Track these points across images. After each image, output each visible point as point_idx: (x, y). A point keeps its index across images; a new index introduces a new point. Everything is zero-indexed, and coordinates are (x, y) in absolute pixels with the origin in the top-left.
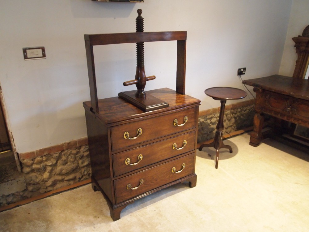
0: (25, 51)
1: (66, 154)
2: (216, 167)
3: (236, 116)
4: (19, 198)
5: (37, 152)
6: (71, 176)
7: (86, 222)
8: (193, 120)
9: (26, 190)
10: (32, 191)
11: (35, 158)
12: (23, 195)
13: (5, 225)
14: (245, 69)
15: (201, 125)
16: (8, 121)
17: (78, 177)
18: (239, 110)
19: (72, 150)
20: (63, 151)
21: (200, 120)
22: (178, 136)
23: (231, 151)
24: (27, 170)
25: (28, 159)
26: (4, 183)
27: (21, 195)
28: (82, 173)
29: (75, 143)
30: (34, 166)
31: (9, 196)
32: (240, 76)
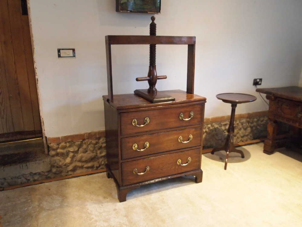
0: (59, 51)
1: (86, 143)
2: (225, 168)
3: (252, 125)
4: (44, 178)
5: (62, 138)
6: (90, 164)
7: (95, 200)
8: (199, 116)
9: (50, 171)
10: (55, 173)
11: (60, 143)
12: (47, 175)
13: (28, 196)
14: (261, 80)
15: (216, 131)
16: (41, 108)
17: (95, 166)
18: (255, 120)
19: (92, 140)
20: (84, 140)
21: (215, 126)
22: (184, 129)
23: (243, 156)
24: (52, 153)
25: (54, 143)
26: (33, 162)
27: (45, 175)
28: (100, 162)
29: (95, 134)
30: (59, 151)
31: (35, 174)
32: (256, 86)
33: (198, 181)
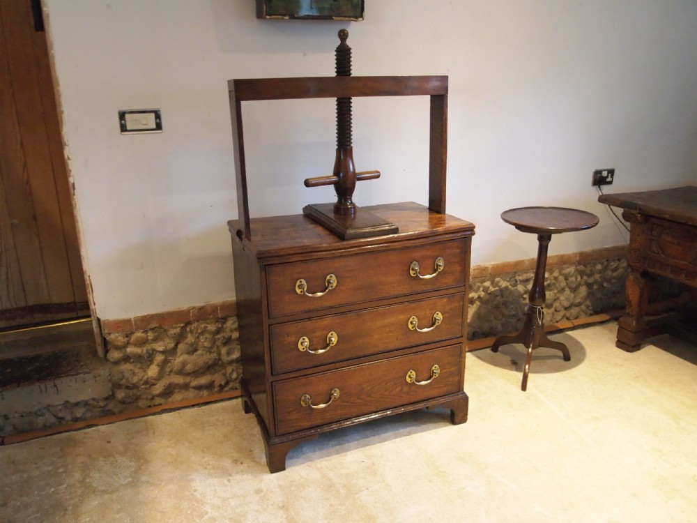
0: (122, 116)
1: (194, 332)
2: (524, 388)
3: (591, 280)
4: (98, 413)
5: (137, 319)
6: (204, 380)
7: (214, 468)
8: (458, 268)
9: (111, 397)
10: (123, 402)
11: (132, 333)
12: (104, 407)
13: (60, 457)
14: (611, 172)
15: (502, 296)
16: (83, 252)
17: (217, 383)
18: (599, 267)
19: (207, 324)
20: (188, 323)
21: (500, 284)
22: (422, 300)
23: (568, 356)
24: (115, 355)
25: (118, 333)
26: (70, 378)
27: (101, 407)
28: (228, 375)
29: (215, 309)
30: (129, 350)
31: (77, 404)
32: (599, 187)
33: (456, 420)
